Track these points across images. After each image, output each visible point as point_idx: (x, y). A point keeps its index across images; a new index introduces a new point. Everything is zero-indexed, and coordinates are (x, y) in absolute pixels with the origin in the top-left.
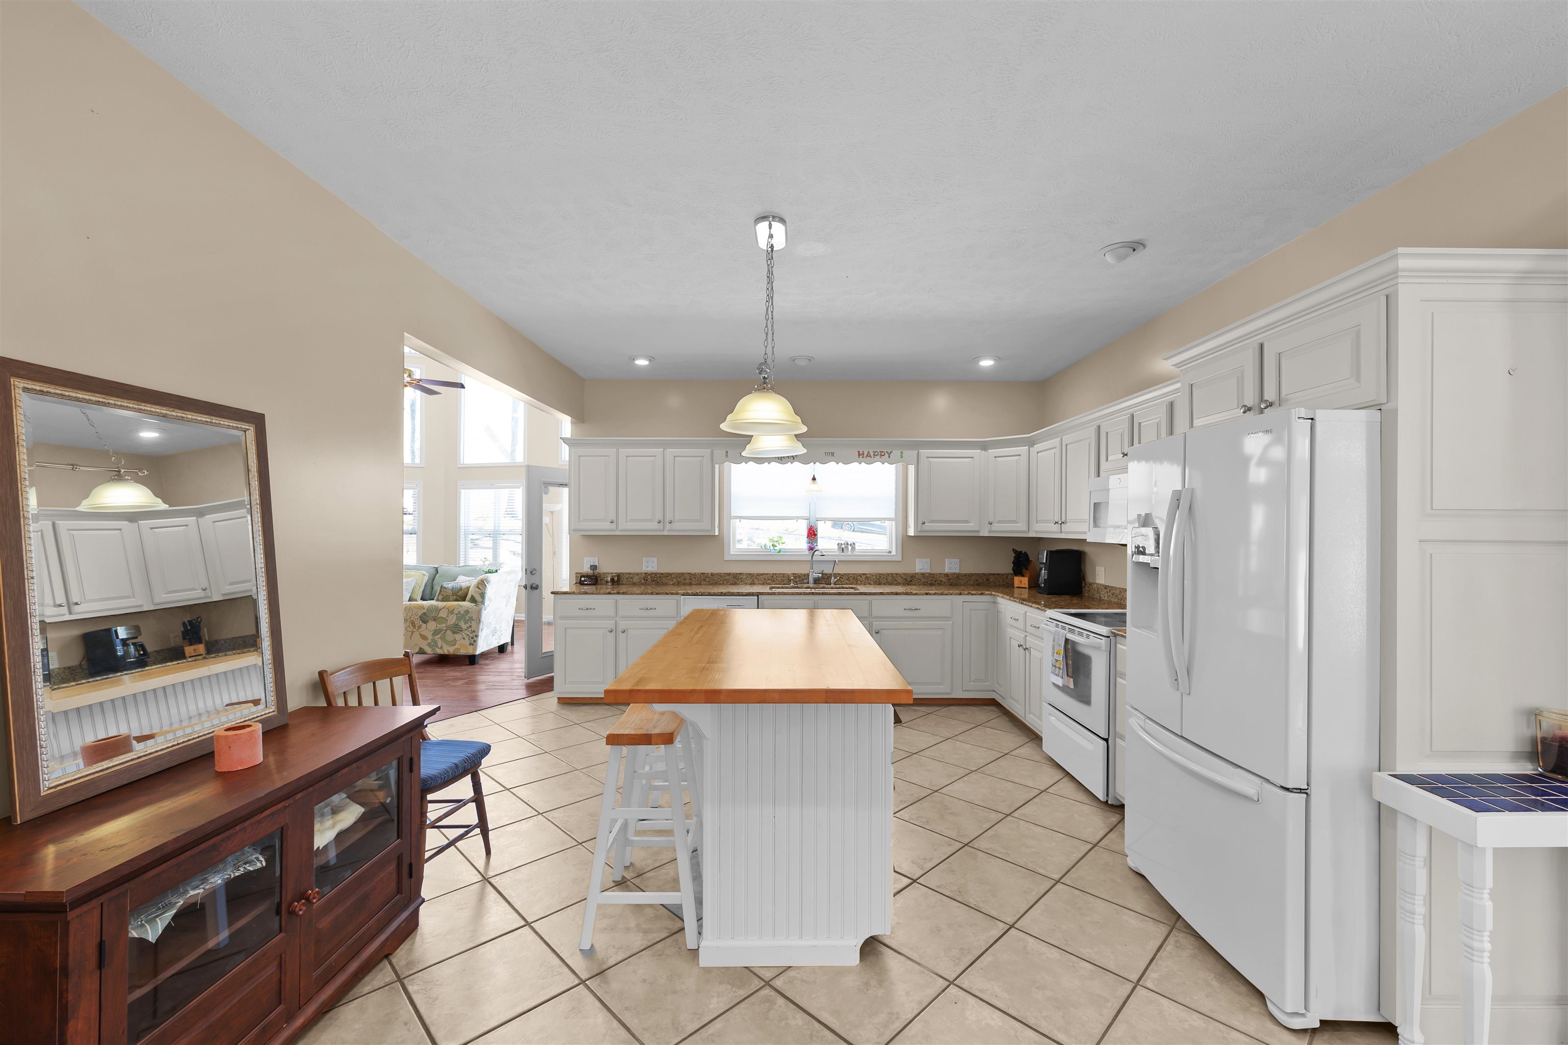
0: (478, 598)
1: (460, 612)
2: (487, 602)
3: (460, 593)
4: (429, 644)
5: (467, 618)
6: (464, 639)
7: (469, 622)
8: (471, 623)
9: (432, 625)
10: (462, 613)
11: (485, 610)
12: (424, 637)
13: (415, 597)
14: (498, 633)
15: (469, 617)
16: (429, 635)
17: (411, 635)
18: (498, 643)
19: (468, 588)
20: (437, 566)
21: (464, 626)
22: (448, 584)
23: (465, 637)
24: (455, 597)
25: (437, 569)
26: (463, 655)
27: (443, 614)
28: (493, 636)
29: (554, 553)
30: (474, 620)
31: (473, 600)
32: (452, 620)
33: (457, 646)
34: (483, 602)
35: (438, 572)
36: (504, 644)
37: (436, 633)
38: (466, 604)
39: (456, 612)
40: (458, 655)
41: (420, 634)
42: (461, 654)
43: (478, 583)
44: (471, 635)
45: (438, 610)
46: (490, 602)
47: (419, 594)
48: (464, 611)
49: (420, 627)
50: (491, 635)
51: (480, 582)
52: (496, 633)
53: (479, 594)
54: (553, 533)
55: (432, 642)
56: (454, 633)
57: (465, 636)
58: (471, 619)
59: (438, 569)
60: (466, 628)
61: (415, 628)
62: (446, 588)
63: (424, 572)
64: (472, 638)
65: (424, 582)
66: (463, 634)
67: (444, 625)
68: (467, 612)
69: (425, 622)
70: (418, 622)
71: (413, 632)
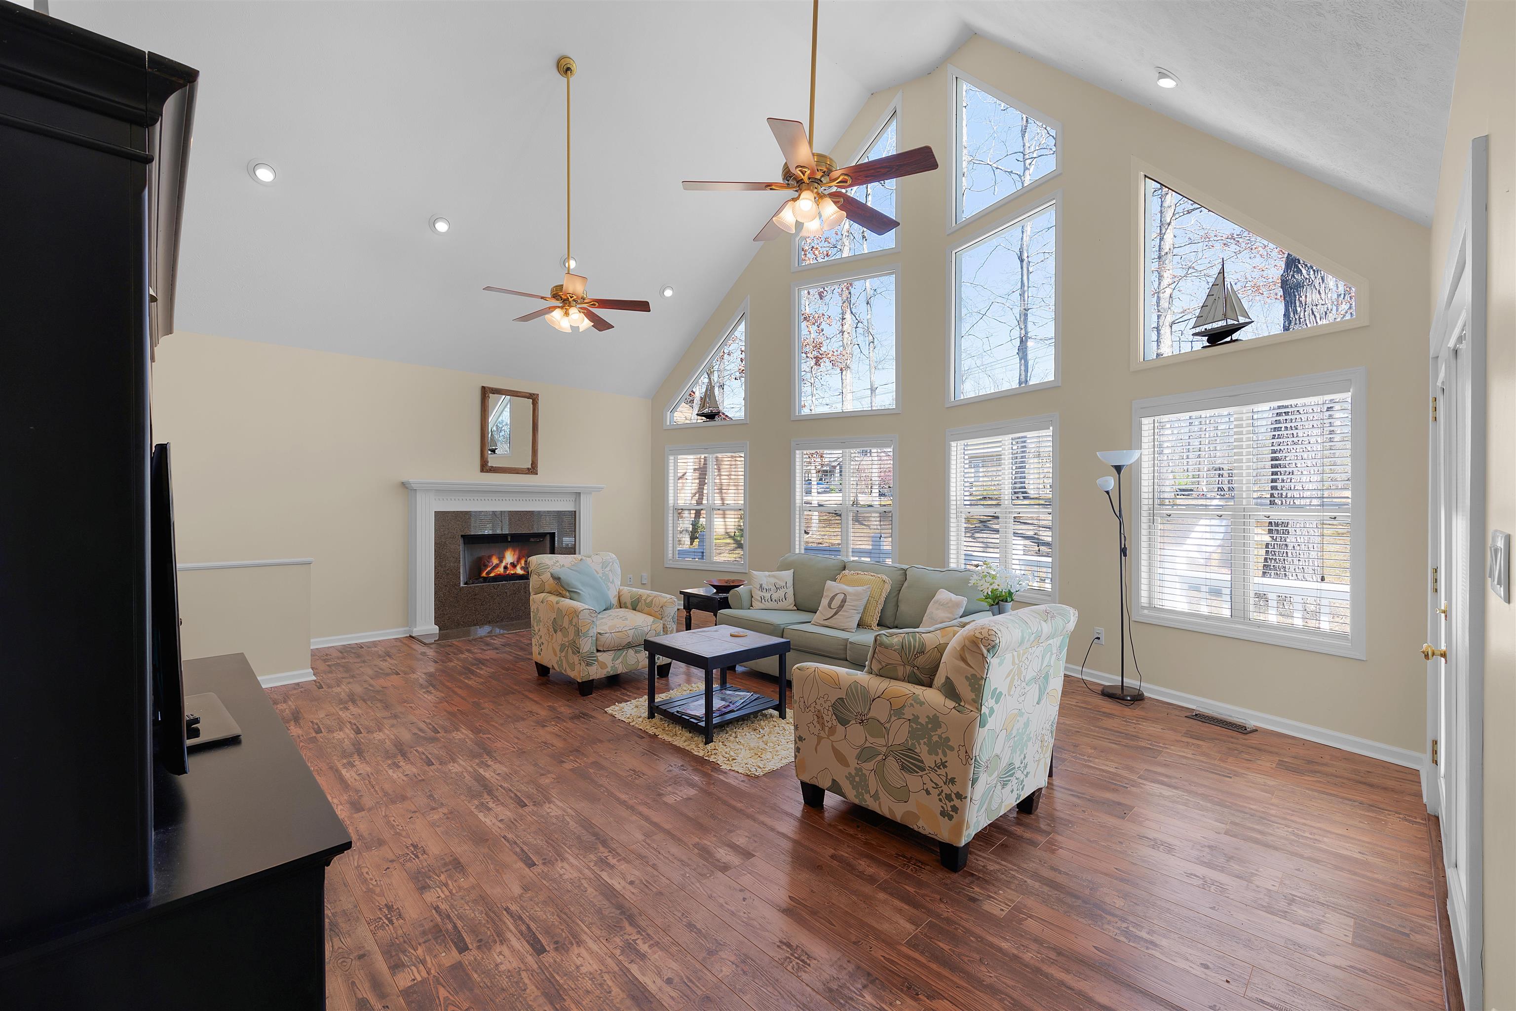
0: (963, 688)
1: (918, 717)
2: (988, 703)
3: (921, 660)
4: (850, 778)
5: (935, 738)
6: (928, 793)
7: (940, 751)
8: (945, 755)
9: (856, 734)
10: (923, 720)
11: (982, 725)
12: (841, 759)
13: (868, 620)
14: (1019, 774)
15: (940, 737)
16: (851, 755)
17: (817, 745)
18: (1019, 796)
19: (941, 649)
20: (905, 567)
21: (929, 760)
22: (892, 635)
23: (931, 790)
24: (908, 668)
25: (905, 572)
26: (925, 836)
27: (880, 712)
28: (1004, 785)
29: (1123, 551)
30: (952, 749)
31: (950, 691)
32: (900, 733)
33: (911, 806)
34: (977, 703)
35: (906, 579)
36: (1033, 793)
37: (866, 754)
38: (932, 696)
39: (908, 713)
40: (913, 830)
41: (833, 746)
42: (921, 830)
43: (963, 648)
44: (947, 791)
45: (871, 700)
46: (997, 702)
47: (875, 616)
48: (928, 717)
49: (832, 731)
50: (999, 787)
51: (967, 643)
52: (1011, 775)
53: (967, 677)
54: (1120, 511)
55: (856, 774)
56: (903, 768)
57: (929, 786)
58: (945, 744)
59: (907, 573)
60: (933, 765)
61: (823, 729)
62: (886, 647)
63: (885, 577)
64: (949, 797)
65: (884, 595)
66: (926, 779)
67: (882, 741)
68: (935, 722)
69: (844, 722)
70: (830, 718)
71: (820, 739)
